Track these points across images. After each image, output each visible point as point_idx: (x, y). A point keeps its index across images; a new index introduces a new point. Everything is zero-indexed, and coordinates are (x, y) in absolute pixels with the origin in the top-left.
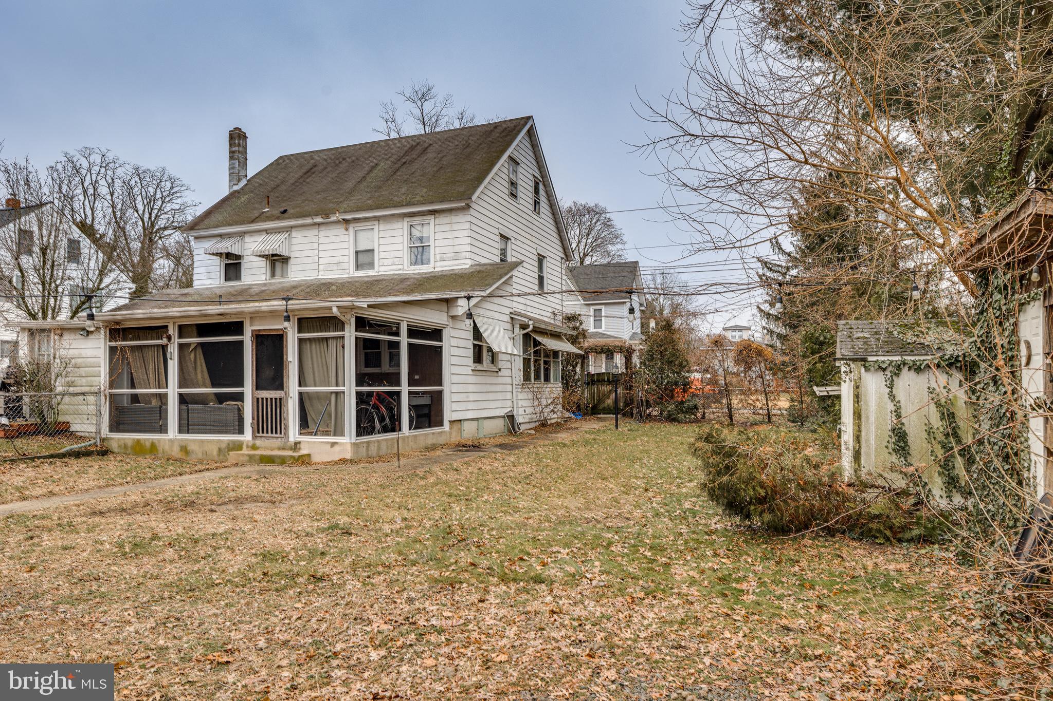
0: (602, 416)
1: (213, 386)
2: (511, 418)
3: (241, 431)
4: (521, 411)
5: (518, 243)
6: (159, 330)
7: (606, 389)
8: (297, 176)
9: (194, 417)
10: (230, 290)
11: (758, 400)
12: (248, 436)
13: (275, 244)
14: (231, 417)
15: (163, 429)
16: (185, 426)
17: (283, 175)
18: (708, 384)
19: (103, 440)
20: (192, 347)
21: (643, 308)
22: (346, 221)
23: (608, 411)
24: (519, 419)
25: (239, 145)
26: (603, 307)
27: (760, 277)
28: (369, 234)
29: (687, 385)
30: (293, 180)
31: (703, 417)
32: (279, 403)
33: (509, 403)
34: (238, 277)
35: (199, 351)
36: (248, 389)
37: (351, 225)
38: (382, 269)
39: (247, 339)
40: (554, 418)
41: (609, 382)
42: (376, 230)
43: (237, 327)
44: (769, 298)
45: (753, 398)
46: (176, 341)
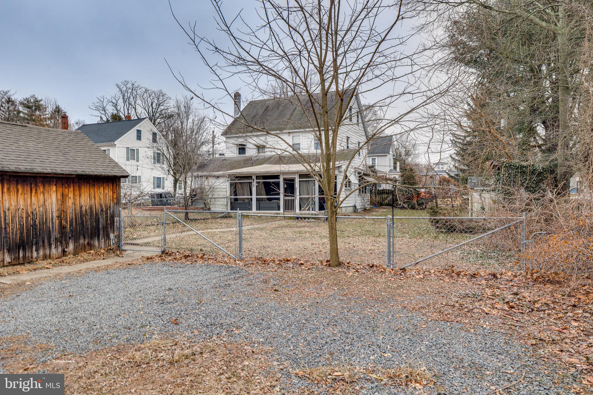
0: (384, 207)
1: (267, 195)
2: (355, 206)
3: (279, 209)
4: (358, 204)
5: (352, 139)
6: (249, 177)
7: (386, 196)
8: (262, 111)
9: (261, 205)
10: (243, 158)
11: (448, 200)
12: (282, 211)
13: (260, 141)
14: (275, 205)
15: (251, 209)
16: (259, 208)
17: (255, 111)
18: (427, 194)
19: (228, 213)
20: (261, 183)
21: (395, 157)
22: (289, 133)
23: (387, 205)
24: (358, 207)
25: (238, 99)
26: (376, 158)
27: (451, 141)
28: (298, 137)
29: (418, 194)
30: (260, 114)
31: (426, 207)
32: (293, 201)
33: (354, 202)
34: (244, 153)
35: (263, 184)
36: (282, 196)
37: (291, 134)
38: (303, 151)
39: (281, 180)
40: (368, 207)
41: (387, 193)
42: (301, 136)
43: (277, 177)
44: (455, 152)
45: (446, 199)
46: (255, 181)
